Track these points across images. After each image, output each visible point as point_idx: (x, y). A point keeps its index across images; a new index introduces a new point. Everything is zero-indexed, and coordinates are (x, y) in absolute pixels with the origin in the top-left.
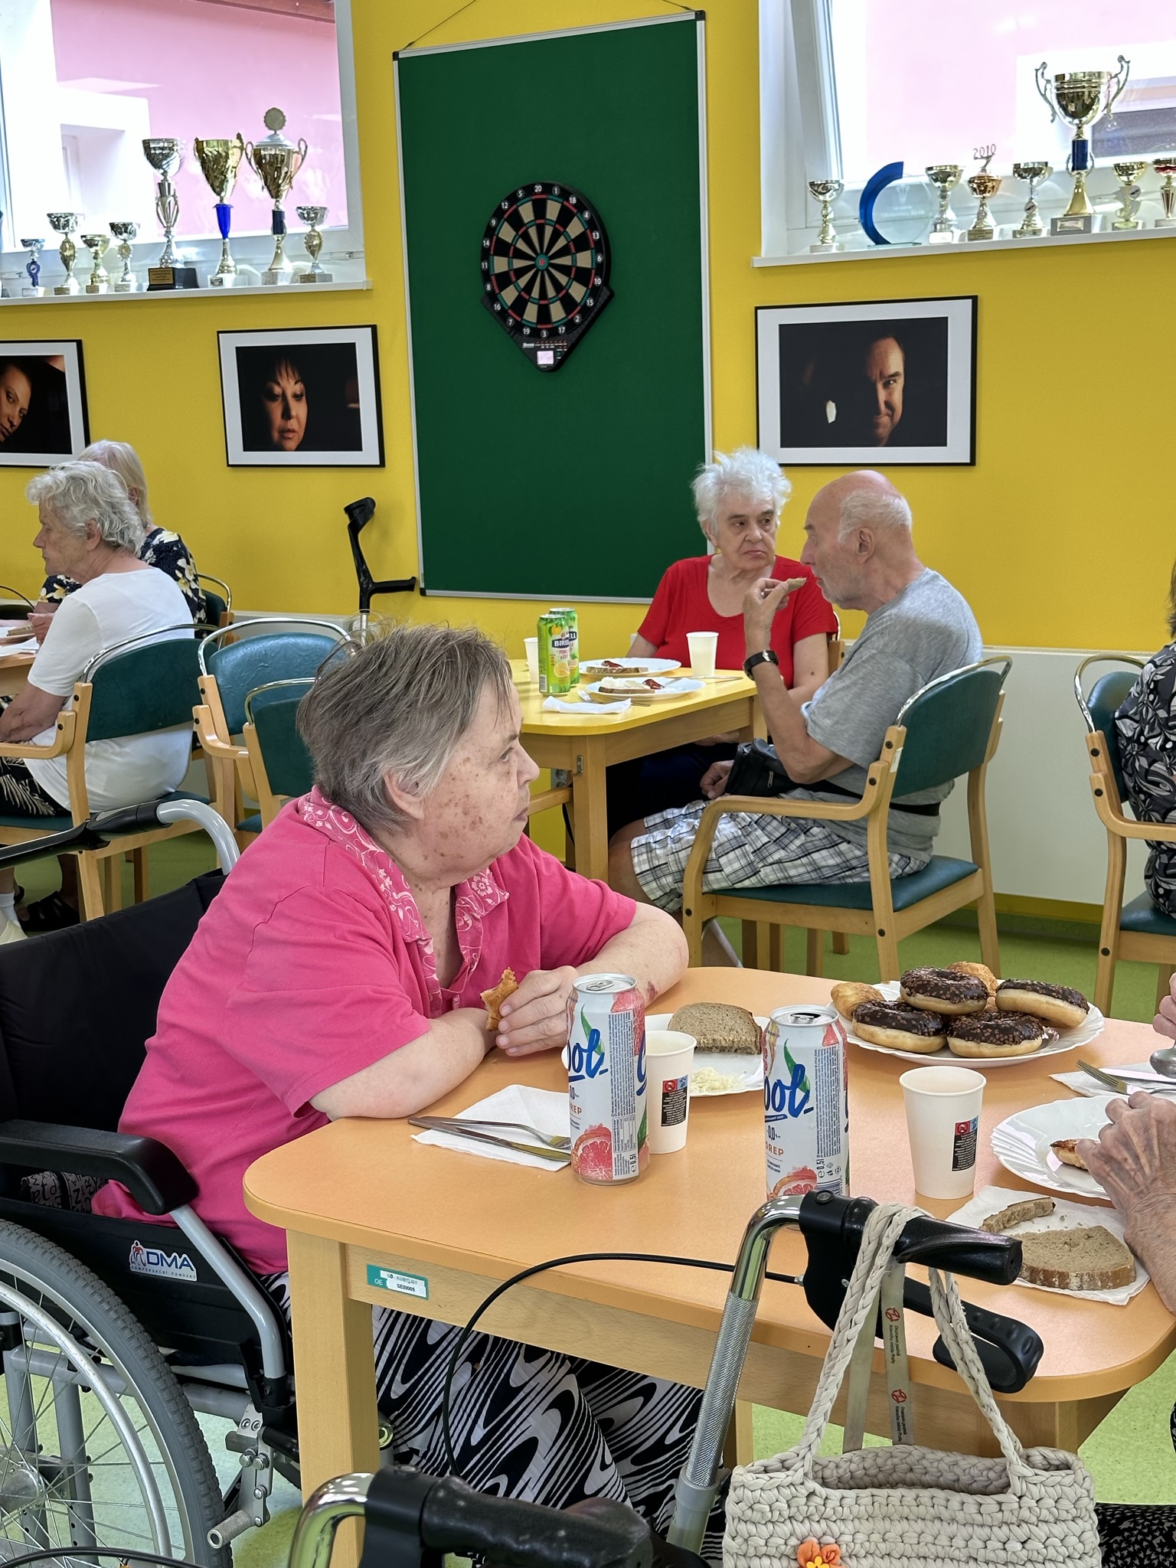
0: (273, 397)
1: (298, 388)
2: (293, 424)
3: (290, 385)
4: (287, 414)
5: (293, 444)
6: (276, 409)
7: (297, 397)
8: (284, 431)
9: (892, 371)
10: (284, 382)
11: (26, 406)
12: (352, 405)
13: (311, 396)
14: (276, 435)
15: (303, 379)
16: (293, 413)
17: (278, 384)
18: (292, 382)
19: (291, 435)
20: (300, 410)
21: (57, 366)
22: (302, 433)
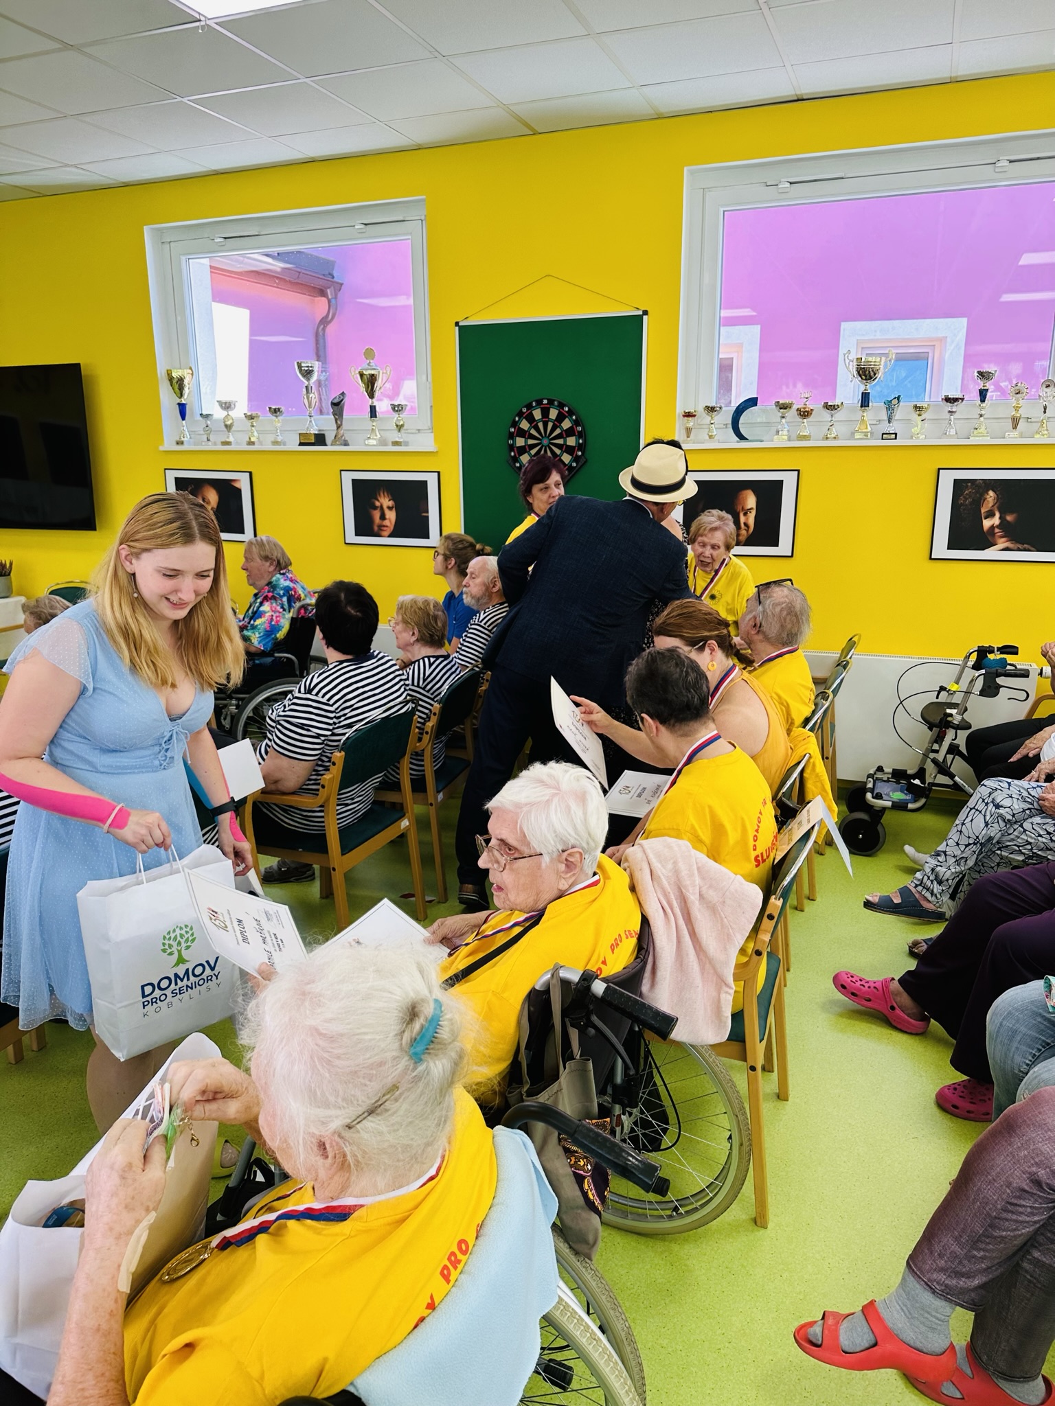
0: (375, 508)
1: (391, 503)
2: (386, 523)
3: (385, 501)
4: (383, 517)
5: (386, 533)
6: (376, 515)
7: (390, 508)
9: (749, 507)
10: (382, 500)
11: (215, 506)
12: (424, 514)
13: (398, 508)
14: (376, 528)
15: (393, 499)
16: (387, 517)
17: (378, 501)
18: (387, 500)
19: (385, 529)
20: (391, 516)
21: (236, 485)
22: (392, 528)
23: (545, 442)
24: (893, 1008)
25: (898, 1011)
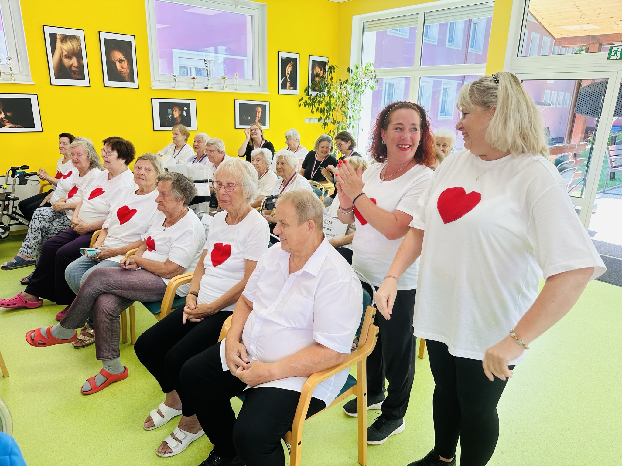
24: (26, 302)
25: (29, 302)
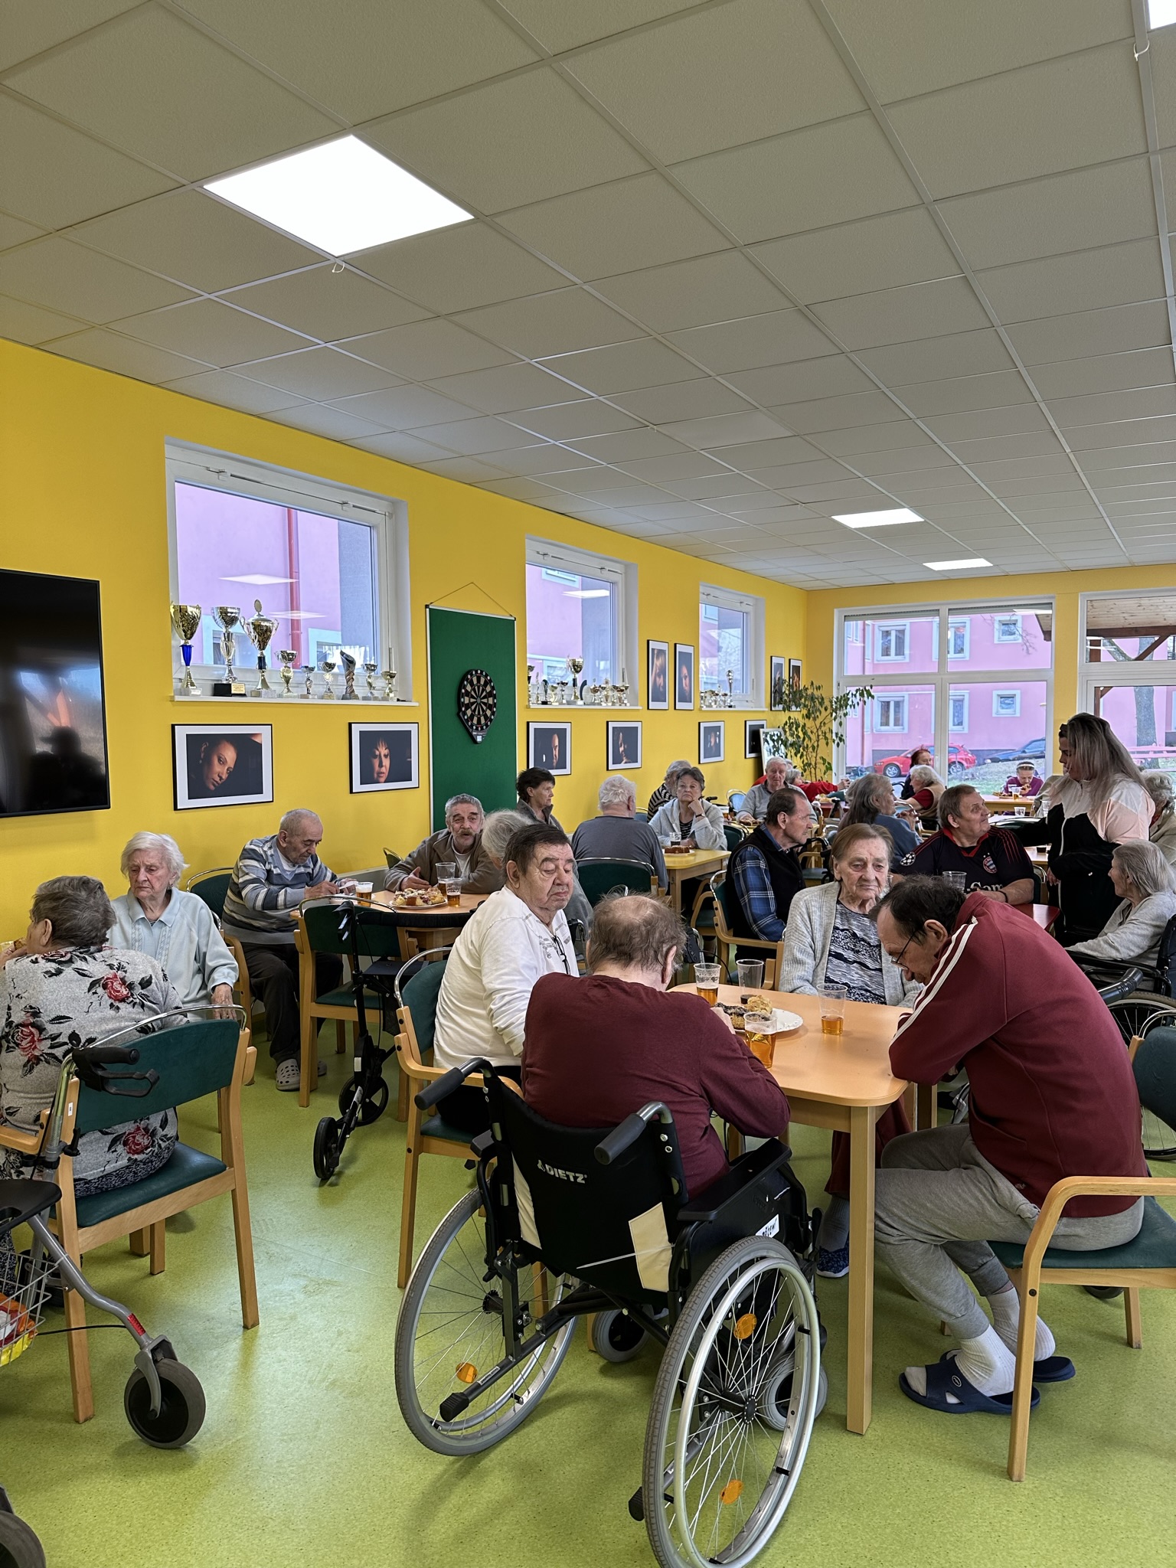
0: (375, 756)
1: (386, 752)
2: (383, 770)
3: (383, 751)
4: (381, 765)
5: (383, 779)
6: (376, 762)
7: (386, 756)
8: (379, 773)
9: (556, 745)
10: (380, 749)
11: (232, 766)
13: (391, 755)
14: (376, 775)
15: (389, 747)
16: (384, 764)
17: (377, 750)
19: (382, 775)
20: (386, 762)
23: (479, 701)
